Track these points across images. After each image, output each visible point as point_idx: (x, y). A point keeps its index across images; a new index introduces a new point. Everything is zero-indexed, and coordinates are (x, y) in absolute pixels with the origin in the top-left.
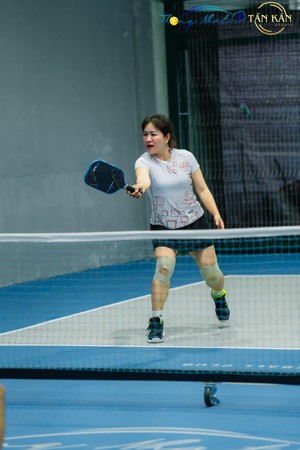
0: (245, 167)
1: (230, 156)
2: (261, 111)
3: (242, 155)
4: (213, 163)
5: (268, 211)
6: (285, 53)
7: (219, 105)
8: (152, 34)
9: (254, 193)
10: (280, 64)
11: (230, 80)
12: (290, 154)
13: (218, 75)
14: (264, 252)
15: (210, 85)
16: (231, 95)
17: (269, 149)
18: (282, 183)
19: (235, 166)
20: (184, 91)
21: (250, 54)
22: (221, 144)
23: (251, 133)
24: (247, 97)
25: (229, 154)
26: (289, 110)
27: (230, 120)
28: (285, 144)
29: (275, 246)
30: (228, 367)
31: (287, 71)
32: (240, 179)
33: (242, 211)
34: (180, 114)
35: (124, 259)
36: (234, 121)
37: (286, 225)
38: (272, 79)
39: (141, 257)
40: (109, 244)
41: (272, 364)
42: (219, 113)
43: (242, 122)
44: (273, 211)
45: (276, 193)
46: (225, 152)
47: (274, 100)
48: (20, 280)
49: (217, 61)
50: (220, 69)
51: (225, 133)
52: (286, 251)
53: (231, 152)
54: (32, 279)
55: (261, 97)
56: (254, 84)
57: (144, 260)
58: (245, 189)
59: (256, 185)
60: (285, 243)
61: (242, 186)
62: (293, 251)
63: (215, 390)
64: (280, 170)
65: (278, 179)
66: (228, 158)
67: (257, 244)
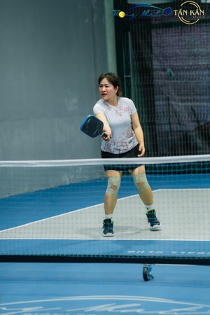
0: (171, 114)
1: (160, 105)
2: (182, 74)
3: (169, 105)
4: (148, 110)
5: (187, 144)
6: (198, 34)
7: (153, 70)
8: (105, 20)
9: (177, 131)
10: (195, 41)
11: (160, 52)
12: (202, 104)
13: (151, 49)
14: (184, 173)
15: (146, 56)
16: (161, 62)
17: (188, 101)
18: (197, 124)
19: (163, 113)
20: (127, 60)
21: (173, 34)
22: (154, 97)
23: (175, 89)
24: (172, 64)
25: (160, 104)
26: (201, 73)
27: (160, 81)
28: (199, 97)
29: (192, 169)
30: (159, 253)
31: (199, 46)
32: (167, 121)
33: (169, 144)
34: (125, 76)
35: (86, 178)
36: (163, 81)
37: (200, 154)
38: (189, 51)
39: (98, 177)
40: (76, 168)
41: (190, 251)
42: (152, 76)
43: (169, 82)
44: (190, 144)
45: (193, 131)
46: (157, 103)
47: (191, 66)
48: (13, 193)
49: (151, 38)
50: (153, 44)
51: (156, 89)
52: (199, 172)
53: (161, 103)
54: (21, 193)
55: (181, 64)
56: (176, 55)
57: (100, 179)
58: (170, 129)
59: (178, 126)
60: (199, 166)
61: (169, 127)
62: (204, 172)
63: (151, 269)
64: (195, 115)
65: (194, 121)
66: (159, 107)
67: (179, 168)
